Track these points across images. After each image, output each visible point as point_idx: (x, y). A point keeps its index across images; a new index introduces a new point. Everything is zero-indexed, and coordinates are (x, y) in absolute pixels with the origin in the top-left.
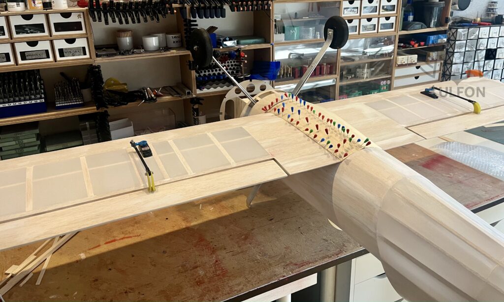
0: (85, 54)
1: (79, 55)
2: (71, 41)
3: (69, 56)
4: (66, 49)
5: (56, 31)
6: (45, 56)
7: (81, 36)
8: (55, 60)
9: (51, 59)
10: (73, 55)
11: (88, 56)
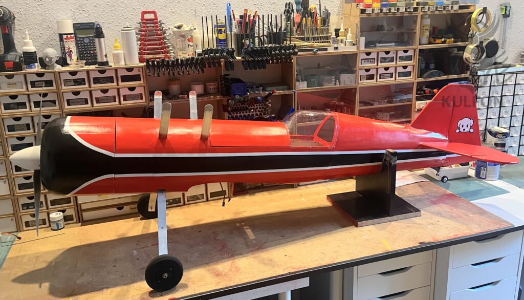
1: (137, 100)
2: (132, 89)
3: (130, 100)
4: (128, 95)
5: (122, 81)
6: (113, 100)
7: (140, 86)
8: (120, 103)
9: (117, 102)
10: (133, 100)
11: (144, 100)
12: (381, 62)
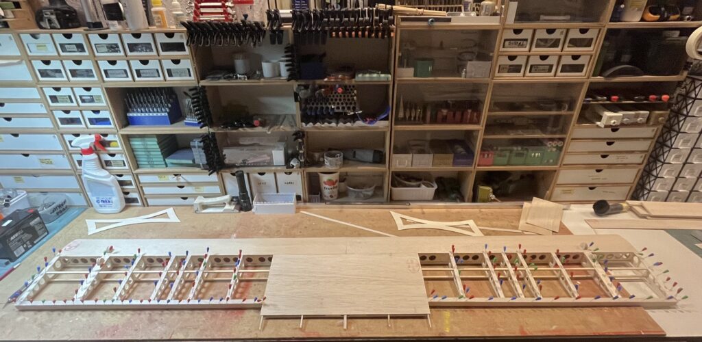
0: (190, 76)
1: (186, 76)
2: (176, 62)
3: (176, 76)
4: (173, 69)
5: (163, 50)
6: (156, 75)
7: (185, 57)
8: (165, 80)
9: (162, 78)
10: (180, 76)
11: (193, 77)
12: (538, 46)
